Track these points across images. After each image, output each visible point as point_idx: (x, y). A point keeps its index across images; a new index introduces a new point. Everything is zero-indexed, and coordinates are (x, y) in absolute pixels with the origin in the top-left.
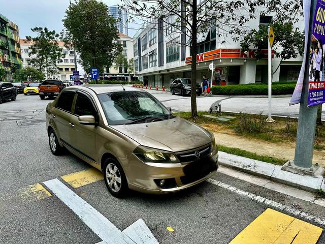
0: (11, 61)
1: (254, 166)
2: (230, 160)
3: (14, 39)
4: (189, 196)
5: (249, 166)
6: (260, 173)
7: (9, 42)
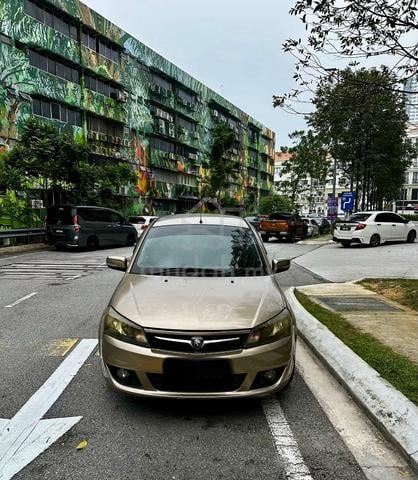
0: (259, 187)
1: (399, 420)
2: (368, 391)
3: (267, 153)
4: (188, 419)
5: (390, 415)
6: (397, 439)
7: (260, 158)
